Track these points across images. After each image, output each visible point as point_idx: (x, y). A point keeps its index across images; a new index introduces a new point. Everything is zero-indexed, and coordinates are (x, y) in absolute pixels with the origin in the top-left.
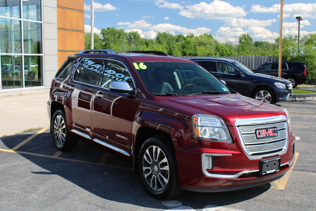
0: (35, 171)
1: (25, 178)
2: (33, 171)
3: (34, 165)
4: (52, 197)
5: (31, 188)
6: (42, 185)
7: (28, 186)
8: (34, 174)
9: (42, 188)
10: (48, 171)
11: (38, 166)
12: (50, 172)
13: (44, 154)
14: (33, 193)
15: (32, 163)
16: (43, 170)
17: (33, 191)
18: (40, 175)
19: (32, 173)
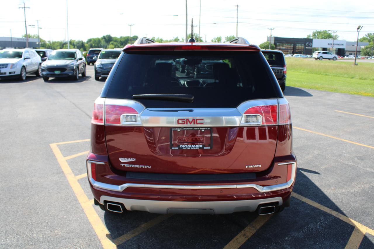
0: (316, 174)
1: (325, 168)
2: (318, 175)
3: (317, 184)
4: (304, 150)
5: (318, 158)
6: (310, 159)
7: (321, 160)
8: (317, 171)
9: (310, 157)
10: (303, 172)
11: (313, 181)
12: (301, 171)
13: (303, 203)
14: (317, 155)
15: (321, 188)
16: (308, 174)
17: (317, 156)
18: (311, 169)
19: (319, 172)
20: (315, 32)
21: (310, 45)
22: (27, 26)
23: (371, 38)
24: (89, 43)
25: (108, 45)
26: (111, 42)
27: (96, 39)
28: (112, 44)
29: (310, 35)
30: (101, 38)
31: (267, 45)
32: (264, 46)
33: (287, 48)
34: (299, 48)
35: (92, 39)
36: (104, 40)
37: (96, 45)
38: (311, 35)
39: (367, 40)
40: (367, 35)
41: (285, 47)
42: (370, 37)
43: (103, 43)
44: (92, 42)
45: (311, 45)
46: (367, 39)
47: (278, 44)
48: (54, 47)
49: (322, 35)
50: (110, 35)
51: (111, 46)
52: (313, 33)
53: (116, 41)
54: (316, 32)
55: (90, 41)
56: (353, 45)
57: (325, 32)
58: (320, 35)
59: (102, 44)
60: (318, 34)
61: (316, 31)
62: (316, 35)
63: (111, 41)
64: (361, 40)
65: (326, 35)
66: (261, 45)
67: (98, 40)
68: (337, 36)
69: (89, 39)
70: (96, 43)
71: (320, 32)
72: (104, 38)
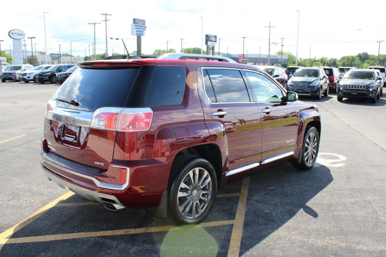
10: (302, 210)
16: (301, 214)
22: (271, 43)
24: (342, 61)
25: (363, 63)
26: (367, 61)
27: (350, 56)
28: (368, 63)
30: (356, 56)
35: (346, 56)
36: (359, 58)
37: (349, 63)
43: (357, 61)
44: (345, 60)
48: (305, 64)
50: (367, 53)
51: (365, 65)
53: (373, 59)
55: (343, 58)
59: (356, 63)
63: (367, 59)
67: (352, 58)
69: (343, 57)
70: (349, 62)
72: (360, 56)
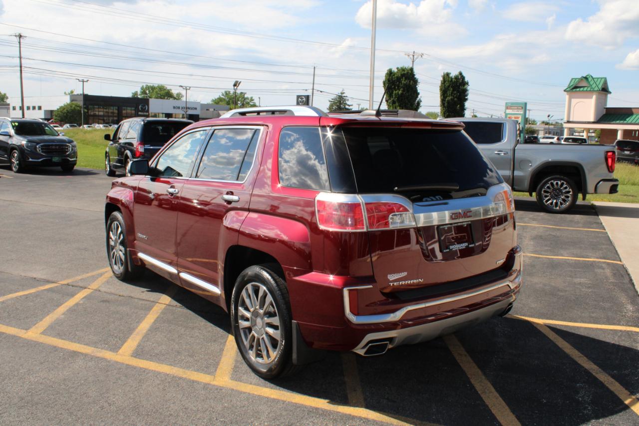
20: (145, 86)
21: (145, 108)
23: (230, 99)
29: (137, 92)
31: (73, 108)
32: (67, 110)
33: (106, 114)
34: (127, 114)
38: (139, 93)
39: (225, 102)
40: (225, 94)
41: (103, 112)
42: (229, 97)
45: (147, 109)
46: (224, 99)
47: (90, 107)
49: (156, 92)
52: (142, 88)
54: (146, 88)
56: (207, 110)
57: (161, 88)
58: (153, 92)
60: (149, 91)
61: (147, 86)
62: (147, 92)
64: (217, 102)
65: (162, 92)
66: (62, 110)
68: (180, 94)
71: (153, 88)
